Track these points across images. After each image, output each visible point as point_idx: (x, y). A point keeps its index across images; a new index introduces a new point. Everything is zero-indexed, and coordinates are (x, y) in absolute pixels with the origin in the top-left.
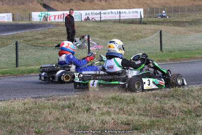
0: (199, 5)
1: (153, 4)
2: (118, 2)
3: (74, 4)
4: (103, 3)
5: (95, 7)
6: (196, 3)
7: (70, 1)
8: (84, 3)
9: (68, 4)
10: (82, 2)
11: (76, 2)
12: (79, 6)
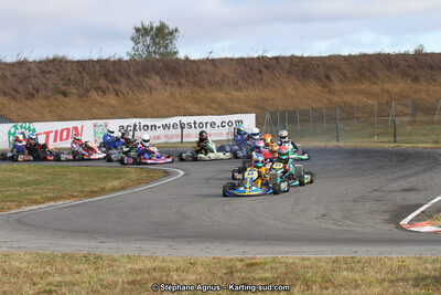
0: (345, 103)
1: (232, 101)
2: (146, 96)
3: (44, 103)
4: (112, 100)
5: (95, 110)
6: (335, 99)
7: (33, 96)
8: (66, 100)
9: (29, 102)
10: (60, 97)
11: (46, 98)
12: (58, 107)
